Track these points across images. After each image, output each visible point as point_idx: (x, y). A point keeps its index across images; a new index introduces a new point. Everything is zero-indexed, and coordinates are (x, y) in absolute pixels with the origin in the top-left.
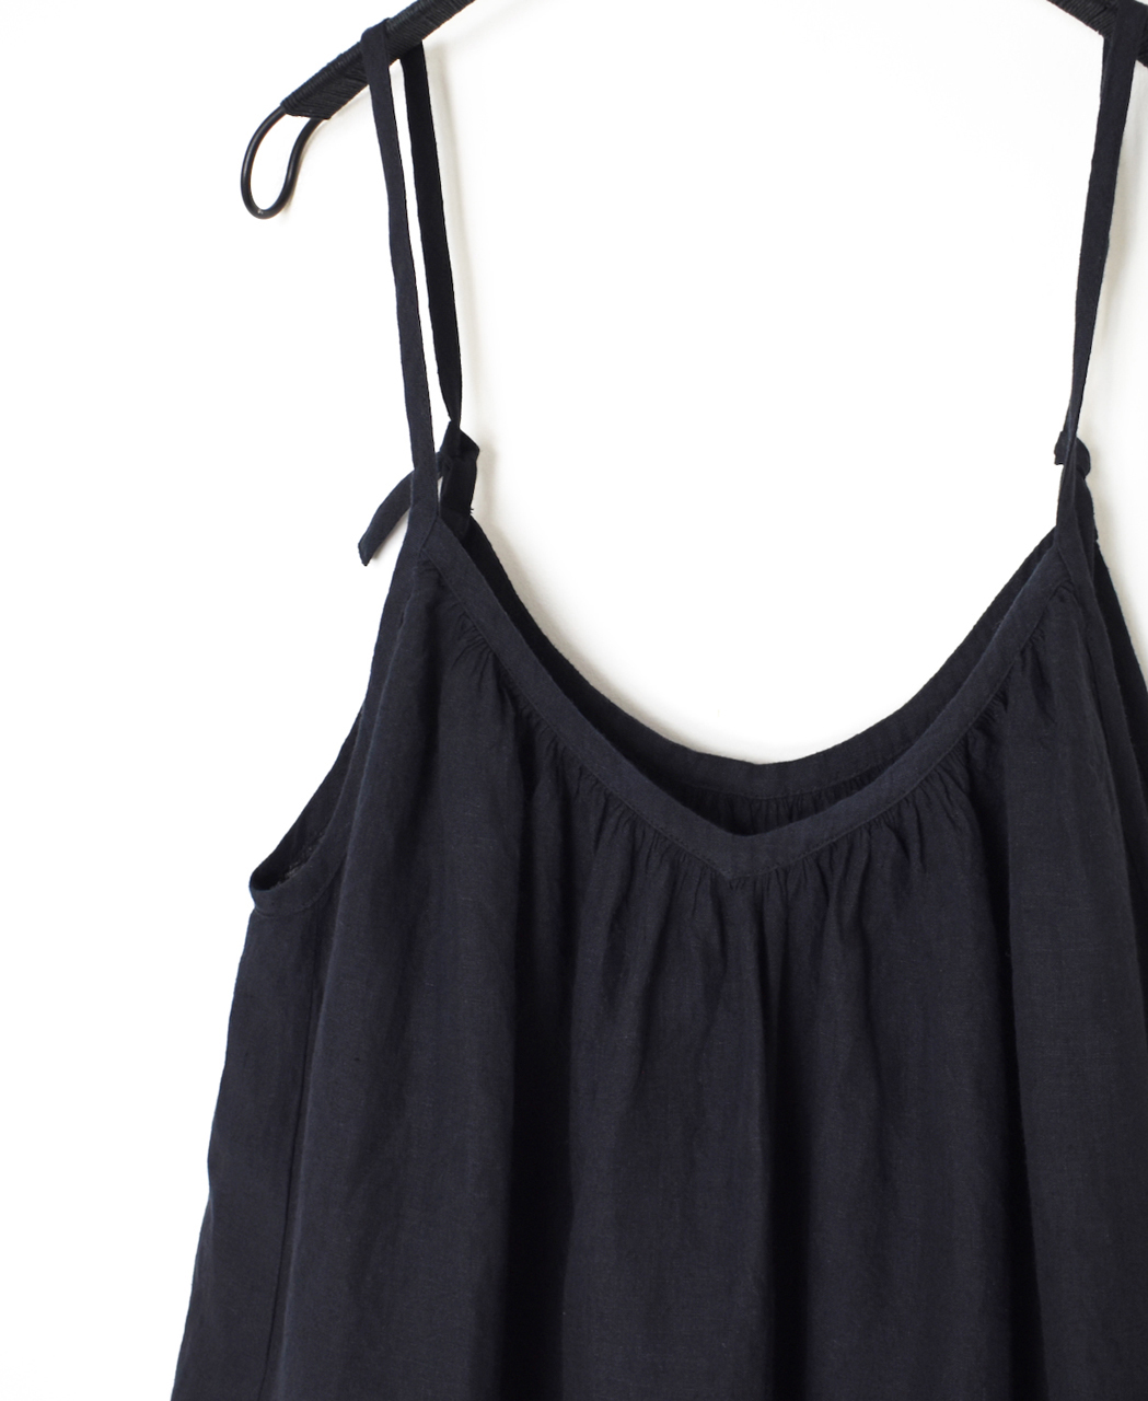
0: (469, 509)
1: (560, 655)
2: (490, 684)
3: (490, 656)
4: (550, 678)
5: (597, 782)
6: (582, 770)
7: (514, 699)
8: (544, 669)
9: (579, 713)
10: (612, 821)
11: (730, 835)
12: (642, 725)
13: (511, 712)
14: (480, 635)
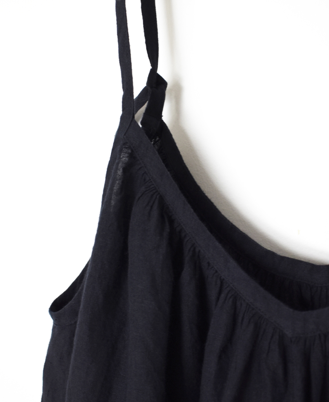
0: (161, 116)
1: (206, 197)
2: (155, 213)
3: (158, 197)
4: (192, 210)
5: (216, 272)
6: (209, 263)
7: (171, 222)
8: (189, 205)
9: (208, 231)
10: (223, 295)
11: (291, 310)
12: (250, 238)
13: (167, 229)
14: (153, 184)
